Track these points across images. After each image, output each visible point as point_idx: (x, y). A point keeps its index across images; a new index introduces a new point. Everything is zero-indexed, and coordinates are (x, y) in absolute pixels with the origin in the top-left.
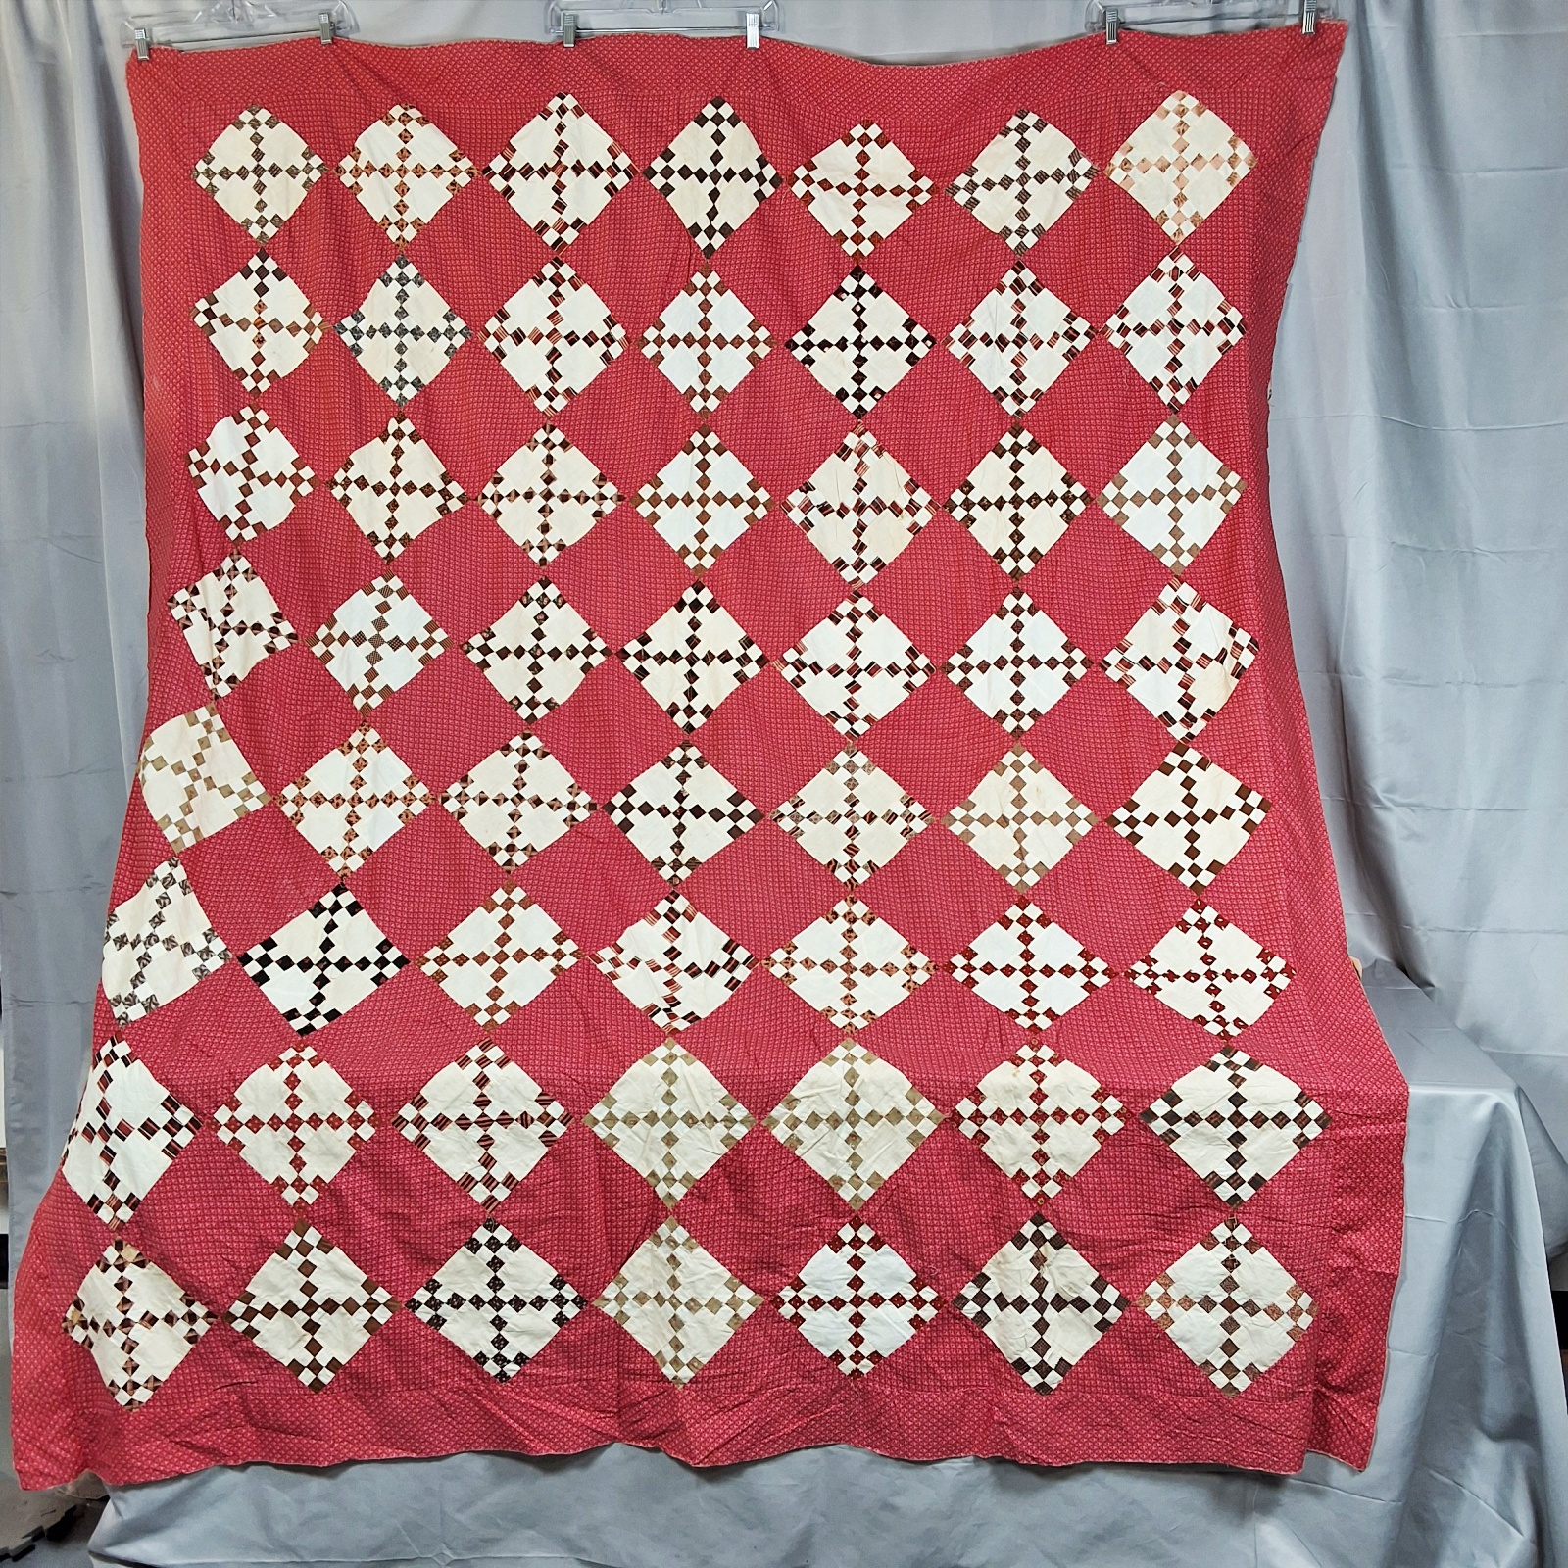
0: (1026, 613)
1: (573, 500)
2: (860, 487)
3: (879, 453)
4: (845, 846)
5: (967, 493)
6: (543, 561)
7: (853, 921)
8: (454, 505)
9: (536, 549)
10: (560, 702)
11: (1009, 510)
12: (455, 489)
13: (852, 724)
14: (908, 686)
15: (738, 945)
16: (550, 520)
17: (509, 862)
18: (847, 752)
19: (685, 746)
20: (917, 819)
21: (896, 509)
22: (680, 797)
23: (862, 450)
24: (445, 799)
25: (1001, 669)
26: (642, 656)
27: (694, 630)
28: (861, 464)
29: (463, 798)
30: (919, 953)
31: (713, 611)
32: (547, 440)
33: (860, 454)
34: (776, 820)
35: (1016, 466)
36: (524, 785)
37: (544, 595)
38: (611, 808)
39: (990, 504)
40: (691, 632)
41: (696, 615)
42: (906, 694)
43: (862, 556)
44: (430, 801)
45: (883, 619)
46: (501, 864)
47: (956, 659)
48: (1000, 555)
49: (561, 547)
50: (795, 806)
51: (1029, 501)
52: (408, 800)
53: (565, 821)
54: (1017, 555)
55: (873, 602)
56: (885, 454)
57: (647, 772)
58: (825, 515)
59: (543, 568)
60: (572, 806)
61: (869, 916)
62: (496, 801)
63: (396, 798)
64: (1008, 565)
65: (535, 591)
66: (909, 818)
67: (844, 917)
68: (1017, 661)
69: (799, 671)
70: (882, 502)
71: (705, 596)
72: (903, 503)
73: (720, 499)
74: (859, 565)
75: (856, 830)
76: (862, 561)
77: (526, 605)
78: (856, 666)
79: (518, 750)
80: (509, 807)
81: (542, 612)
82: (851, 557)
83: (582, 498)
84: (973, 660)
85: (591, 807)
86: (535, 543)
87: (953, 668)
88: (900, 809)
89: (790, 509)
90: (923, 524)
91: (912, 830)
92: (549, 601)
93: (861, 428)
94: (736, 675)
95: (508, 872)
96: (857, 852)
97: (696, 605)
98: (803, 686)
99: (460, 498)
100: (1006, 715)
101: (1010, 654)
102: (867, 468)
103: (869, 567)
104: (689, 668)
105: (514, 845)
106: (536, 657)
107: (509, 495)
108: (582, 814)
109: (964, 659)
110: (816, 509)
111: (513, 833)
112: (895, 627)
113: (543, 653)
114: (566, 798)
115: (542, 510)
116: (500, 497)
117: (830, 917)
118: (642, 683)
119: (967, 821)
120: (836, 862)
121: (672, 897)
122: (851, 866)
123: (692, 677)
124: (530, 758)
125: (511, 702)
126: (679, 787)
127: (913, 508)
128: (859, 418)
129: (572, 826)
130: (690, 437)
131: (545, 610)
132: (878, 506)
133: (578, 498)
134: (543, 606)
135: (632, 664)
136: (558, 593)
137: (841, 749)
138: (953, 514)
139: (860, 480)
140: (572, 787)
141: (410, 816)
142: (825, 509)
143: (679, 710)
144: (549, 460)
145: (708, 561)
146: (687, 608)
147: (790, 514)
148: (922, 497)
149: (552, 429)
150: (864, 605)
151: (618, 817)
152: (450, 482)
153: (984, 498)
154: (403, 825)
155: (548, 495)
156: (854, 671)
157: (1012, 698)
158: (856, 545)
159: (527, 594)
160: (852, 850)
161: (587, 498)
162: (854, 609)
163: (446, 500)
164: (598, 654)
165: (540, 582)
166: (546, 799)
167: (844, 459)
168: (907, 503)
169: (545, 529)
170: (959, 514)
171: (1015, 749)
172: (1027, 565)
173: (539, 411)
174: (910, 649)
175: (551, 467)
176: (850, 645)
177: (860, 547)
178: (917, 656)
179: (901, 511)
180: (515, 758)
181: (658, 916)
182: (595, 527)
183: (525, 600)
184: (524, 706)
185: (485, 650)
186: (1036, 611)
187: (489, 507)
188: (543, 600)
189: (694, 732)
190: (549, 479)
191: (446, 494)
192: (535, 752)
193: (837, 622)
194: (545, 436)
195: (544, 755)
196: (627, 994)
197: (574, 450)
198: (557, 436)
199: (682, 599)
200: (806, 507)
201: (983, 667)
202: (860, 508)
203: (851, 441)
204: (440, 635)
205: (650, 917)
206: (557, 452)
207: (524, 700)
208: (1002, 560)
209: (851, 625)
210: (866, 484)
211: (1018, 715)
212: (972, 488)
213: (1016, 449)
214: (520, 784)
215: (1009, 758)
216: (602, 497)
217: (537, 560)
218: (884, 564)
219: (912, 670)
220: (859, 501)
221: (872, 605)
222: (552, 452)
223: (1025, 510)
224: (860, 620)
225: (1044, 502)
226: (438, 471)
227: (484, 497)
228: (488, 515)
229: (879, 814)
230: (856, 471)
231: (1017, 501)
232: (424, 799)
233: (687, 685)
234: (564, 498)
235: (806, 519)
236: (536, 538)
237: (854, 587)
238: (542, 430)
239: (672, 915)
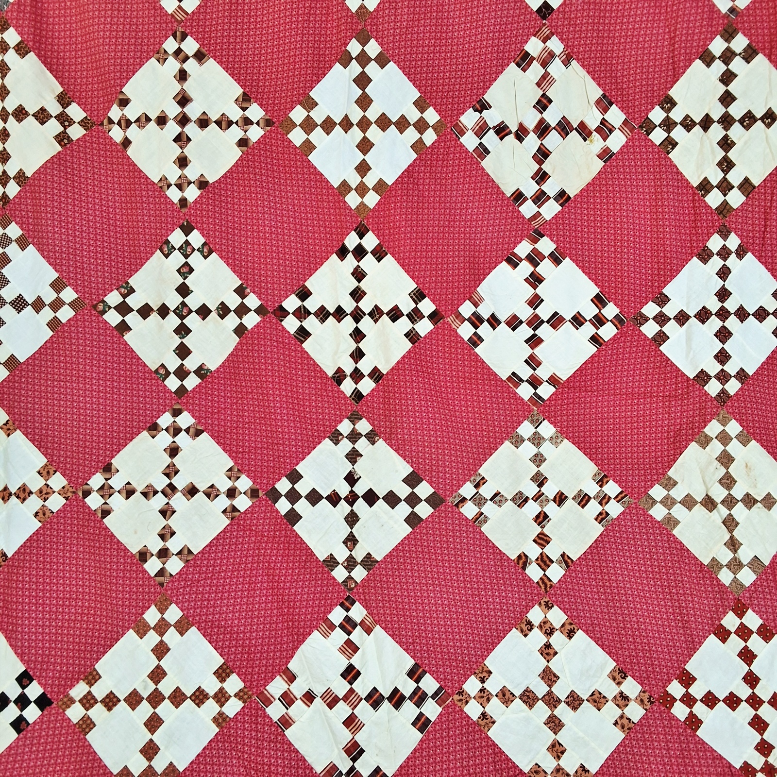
0: (733, 256)
1: (213, 126)
2: (543, 104)
3: (566, 63)
4: (534, 536)
5: (668, 111)
6: (183, 201)
7: (550, 632)
8: (76, 132)
9: (173, 188)
10: (213, 368)
11: (717, 132)
12: (76, 112)
13: (535, 388)
14: (595, 339)
15: (424, 672)
16: (189, 151)
17: (161, 572)
18: (532, 422)
19: (354, 418)
20: (612, 501)
21: (584, 131)
22: (351, 479)
23: (546, 60)
24: (87, 493)
25: (703, 322)
26: (302, 313)
27: (359, 281)
28: (546, 76)
29: (106, 492)
30: (629, 678)
31: (379, 259)
32: (178, 52)
33: (545, 64)
34: (457, 505)
35: (727, 78)
36: (177, 472)
37: (187, 243)
38: (275, 496)
39: (694, 124)
40: (356, 284)
41: (361, 264)
42: (592, 349)
43: (544, 188)
44: (69, 494)
45: (567, 262)
46: (152, 575)
47: (650, 309)
48: (705, 186)
49: (202, 184)
50: (477, 486)
51: (741, 121)
52: (45, 493)
53: (224, 512)
54: (725, 187)
55: (556, 242)
56: (574, 63)
57: (313, 452)
58: (501, 139)
59: (184, 210)
60: (232, 493)
61: (568, 627)
62: (145, 494)
63: (31, 493)
64: (714, 199)
65: (177, 238)
66: (604, 500)
67: (540, 627)
68: (723, 314)
69: (476, 327)
70: (568, 123)
71: (370, 241)
72: (593, 123)
73: (384, 122)
74: (540, 198)
75: (546, 516)
76: (543, 193)
77: (167, 256)
78: (537, 317)
79: (167, 430)
80: (159, 501)
81: (186, 264)
82: (530, 188)
83: (224, 123)
84: (670, 310)
85: (253, 493)
86: (173, 180)
87: (647, 319)
88: (592, 489)
89: (462, 133)
90: (615, 149)
91: (607, 514)
92: (194, 250)
93: (546, 31)
94: (407, 335)
95: (161, 584)
96: (548, 542)
97: (360, 252)
98: (482, 346)
99: (83, 123)
100: (709, 377)
101: (714, 305)
102: (552, 81)
103: (552, 201)
104: (355, 325)
105: (167, 549)
106: (182, 317)
107: (138, 120)
108: (243, 503)
109: (659, 309)
110: (492, 132)
111: (166, 534)
112: (580, 271)
113: (190, 311)
114: (224, 485)
115: (178, 139)
116: (128, 123)
117: (525, 628)
118: (303, 345)
119: (669, 502)
120: (526, 557)
121: (347, 604)
122: (542, 560)
123: (358, 335)
124: (182, 439)
125: (157, 371)
126: (348, 467)
127: (605, 130)
128: (544, 18)
129: (232, 519)
130: (346, 44)
131: (189, 260)
132: (564, 128)
133: (218, 123)
134: (186, 256)
135: (291, 324)
136: (203, 240)
137: (525, 418)
138: (650, 137)
139: (544, 95)
140: (230, 470)
141: (48, 514)
142: (502, 131)
143: (345, 376)
144: (182, 76)
145: (372, 199)
146: (350, 256)
147: (462, 140)
148: (615, 116)
149: (184, 37)
150: (546, 246)
151: (283, 506)
152: (69, 104)
153: (687, 116)
154: (40, 524)
155: (183, 120)
156: (535, 322)
157: (716, 357)
158: (537, 174)
159: (167, 242)
160: (542, 540)
161: (230, 123)
162: (535, 250)
163: (65, 127)
164: (252, 314)
165: (182, 228)
166: (202, 486)
167: (524, 70)
168: (598, 123)
169: (183, 162)
170: (658, 136)
171: (721, 416)
172: (736, 199)
173: (166, 14)
174: (597, 297)
175: (186, 86)
176: (529, 292)
177: (541, 177)
178: (604, 305)
179: (590, 134)
180: (164, 439)
181: (332, 627)
182: (241, 159)
183: (166, 249)
184: (172, 376)
185: (123, 309)
186: (745, 253)
187: (116, 134)
188: (186, 249)
189: (363, 402)
190: (183, 100)
191: (64, 120)
192: (187, 431)
193: (515, 265)
194: (176, 46)
195: (198, 433)
196: (302, 751)
197: (211, 64)
198: (190, 46)
199: (344, 245)
200: (481, 130)
201: (682, 318)
202: (543, 129)
203: (534, 46)
204: (69, 294)
205: (324, 627)
206: (191, 66)
207: (172, 369)
208: (708, 192)
209: (531, 269)
210: (550, 101)
211: (723, 377)
212: (673, 104)
213: (728, 56)
214: (171, 472)
215: (713, 428)
216: (247, 122)
217: (176, 200)
218: (569, 197)
219: (599, 321)
220: (542, 121)
221: (555, 246)
222: (186, 66)
223: (736, 132)
224: (542, 264)
225: (759, 123)
226: (53, 91)
227: (111, 122)
228: (116, 144)
229: (570, 494)
230: (538, 84)
231: (727, 121)
232: (63, 492)
233: (354, 346)
234: (203, 123)
235: (481, 144)
236: (173, 174)
237: (535, 224)
238: (171, 38)
239: (348, 625)
